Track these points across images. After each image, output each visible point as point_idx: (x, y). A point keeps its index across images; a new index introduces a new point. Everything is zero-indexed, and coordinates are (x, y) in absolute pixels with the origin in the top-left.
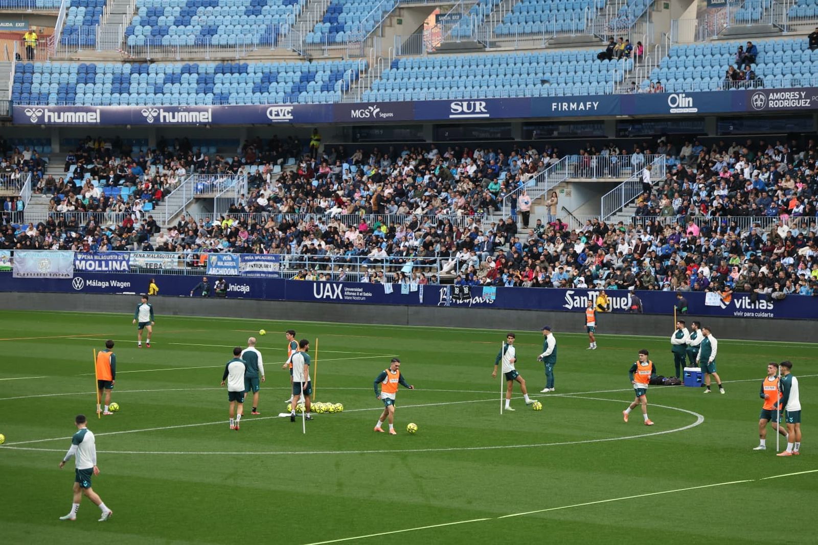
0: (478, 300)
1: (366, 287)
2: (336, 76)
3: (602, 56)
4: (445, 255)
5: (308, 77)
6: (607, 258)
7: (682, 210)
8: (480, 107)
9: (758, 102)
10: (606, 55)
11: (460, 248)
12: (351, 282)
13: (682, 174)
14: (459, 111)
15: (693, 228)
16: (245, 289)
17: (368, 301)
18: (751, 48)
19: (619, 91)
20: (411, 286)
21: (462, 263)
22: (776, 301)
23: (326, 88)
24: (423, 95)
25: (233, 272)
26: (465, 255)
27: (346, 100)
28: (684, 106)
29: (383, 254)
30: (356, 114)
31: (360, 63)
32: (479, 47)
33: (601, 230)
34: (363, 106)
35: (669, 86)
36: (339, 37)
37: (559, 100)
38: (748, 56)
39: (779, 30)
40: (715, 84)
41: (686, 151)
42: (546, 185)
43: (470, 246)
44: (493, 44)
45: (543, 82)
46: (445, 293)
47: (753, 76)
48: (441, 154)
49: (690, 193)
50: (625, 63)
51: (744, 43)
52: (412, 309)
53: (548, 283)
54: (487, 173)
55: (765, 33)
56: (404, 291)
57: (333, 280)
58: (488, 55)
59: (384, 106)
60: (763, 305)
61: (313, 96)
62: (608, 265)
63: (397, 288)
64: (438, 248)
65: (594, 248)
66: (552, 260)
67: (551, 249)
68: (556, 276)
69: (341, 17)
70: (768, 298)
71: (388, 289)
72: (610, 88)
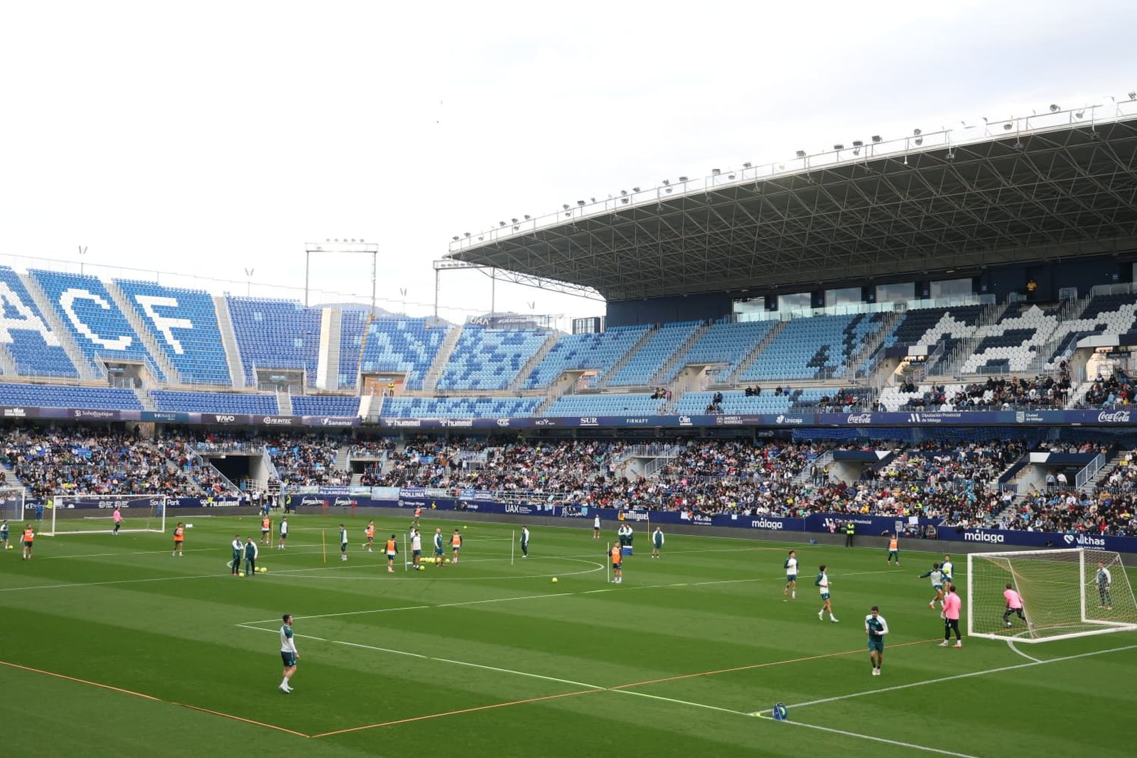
0: (580, 514)
1: (529, 507)
2: (532, 404)
3: (653, 397)
4: (569, 492)
5: (519, 405)
6: (642, 494)
7: (682, 472)
8: (594, 420)
9: (719, 421)
10: (655, 397)
11: (576, 489)
12: (523, 504)
13: (685, 455)
14: (585, 422)
15: (684, 482)
16: (476, 507)
17: (530, 514)
18: (720, 395)
19: (659, 414)
20: (549, 507)
21: (575, 496)
22: (713, 517)
23: (527, 410)
24: (569, 414)
25: (471, 499)
26: (578, 492)
27: (535, 416)
28: (686, 422)
29: (541, 491)
30: (538, 423)
31: (543, 399)
32: (598, 392)
33: (642, 481)
34: (541, 419)
35: (680, 412)
36: (536, 386)
37: (630, 418)
38: (718, 399)
39: (733, 387)
40: (702, 412)
41: (690, 444)
42: (623, 459)
43: (581, 488)
44: (605, 390)
45: (625, 409)
46: (564, 510)
47: (719, 409)
48: (579, 443)
49: (688, 464)
50: (663, 401)
51: (716, 392)
52: (548, 518)
53: (612, 507)
54: (598, 452)
55: (726, 388)
56: (546, 509)
57: (515, 504)
58: (603, 395)
59: (551, 419)
60: (707, 519)
61: (521, 414)
62: (642, 498)
63: (543, 507)
64: (566, 488)
65: (636, 490)
66: (617, 495)
67: (617, 490)
68: (616, 503)
69: (538, 376)
70: (709, 516)
71: (539, 508)
72: (655, 413)
